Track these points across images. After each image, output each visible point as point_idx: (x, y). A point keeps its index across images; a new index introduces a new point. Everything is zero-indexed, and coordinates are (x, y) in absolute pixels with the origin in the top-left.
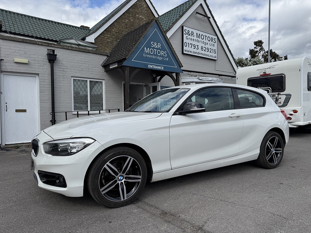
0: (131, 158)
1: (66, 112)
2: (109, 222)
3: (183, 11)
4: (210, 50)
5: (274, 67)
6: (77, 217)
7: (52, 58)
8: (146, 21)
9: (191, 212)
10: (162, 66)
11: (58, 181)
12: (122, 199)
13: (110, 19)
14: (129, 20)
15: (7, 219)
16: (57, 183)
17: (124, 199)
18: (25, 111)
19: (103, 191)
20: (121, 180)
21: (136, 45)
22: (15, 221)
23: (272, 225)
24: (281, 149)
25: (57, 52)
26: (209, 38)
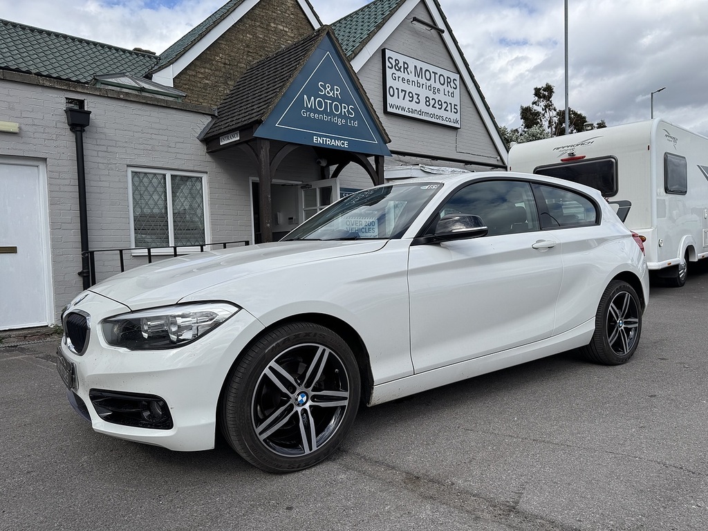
0: (324, 350)
1: (121, 251)
2: (287, 508)
3: (383, 14)
4: (444, 106)
5: (591, 141)
6: (201, 500)
7: (78, 120)
8: (292, 38)
9: (477, 472)
10: (345, 140)
11: (146, 414)
12: (307, 451)
13: (208, 32)
14: (254, 35)
15: (17, 518)
16: (144, 420)
17: (311, 449)
18: (13, 250)
19: (263, 432)
20: (303, 402)
21: (284, 90)
22: (41, 522)
23: (671, 490)
24: (637, 320)
25: (90, 105)
26: (441, 77)
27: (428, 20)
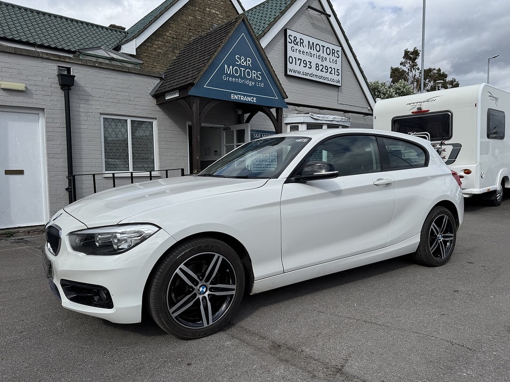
0: (219, 257)
1: (94, 175)
2: (188, 364)
3: (286, 3)
4: (330, 70)
5: (434, 99)
6: (131, 356)
7: (67, 82)
8: (222, 19)
9: (320, 343)
10: (254, 97)
11: (96, 298)
12: (206, 325)
13: (161, 15)
14: (194, 17)
15: (11, 364)
16: (95, 301)
17: (208, 324)
18: (21, 172)
19: (174, 312)
20: (203, 292)
21: (211, 61)
22: (26, 367)
23: (451, 362)
24: (452, 235)
25: (75, 71)
26: (328, 49)
27: (319, 8)
